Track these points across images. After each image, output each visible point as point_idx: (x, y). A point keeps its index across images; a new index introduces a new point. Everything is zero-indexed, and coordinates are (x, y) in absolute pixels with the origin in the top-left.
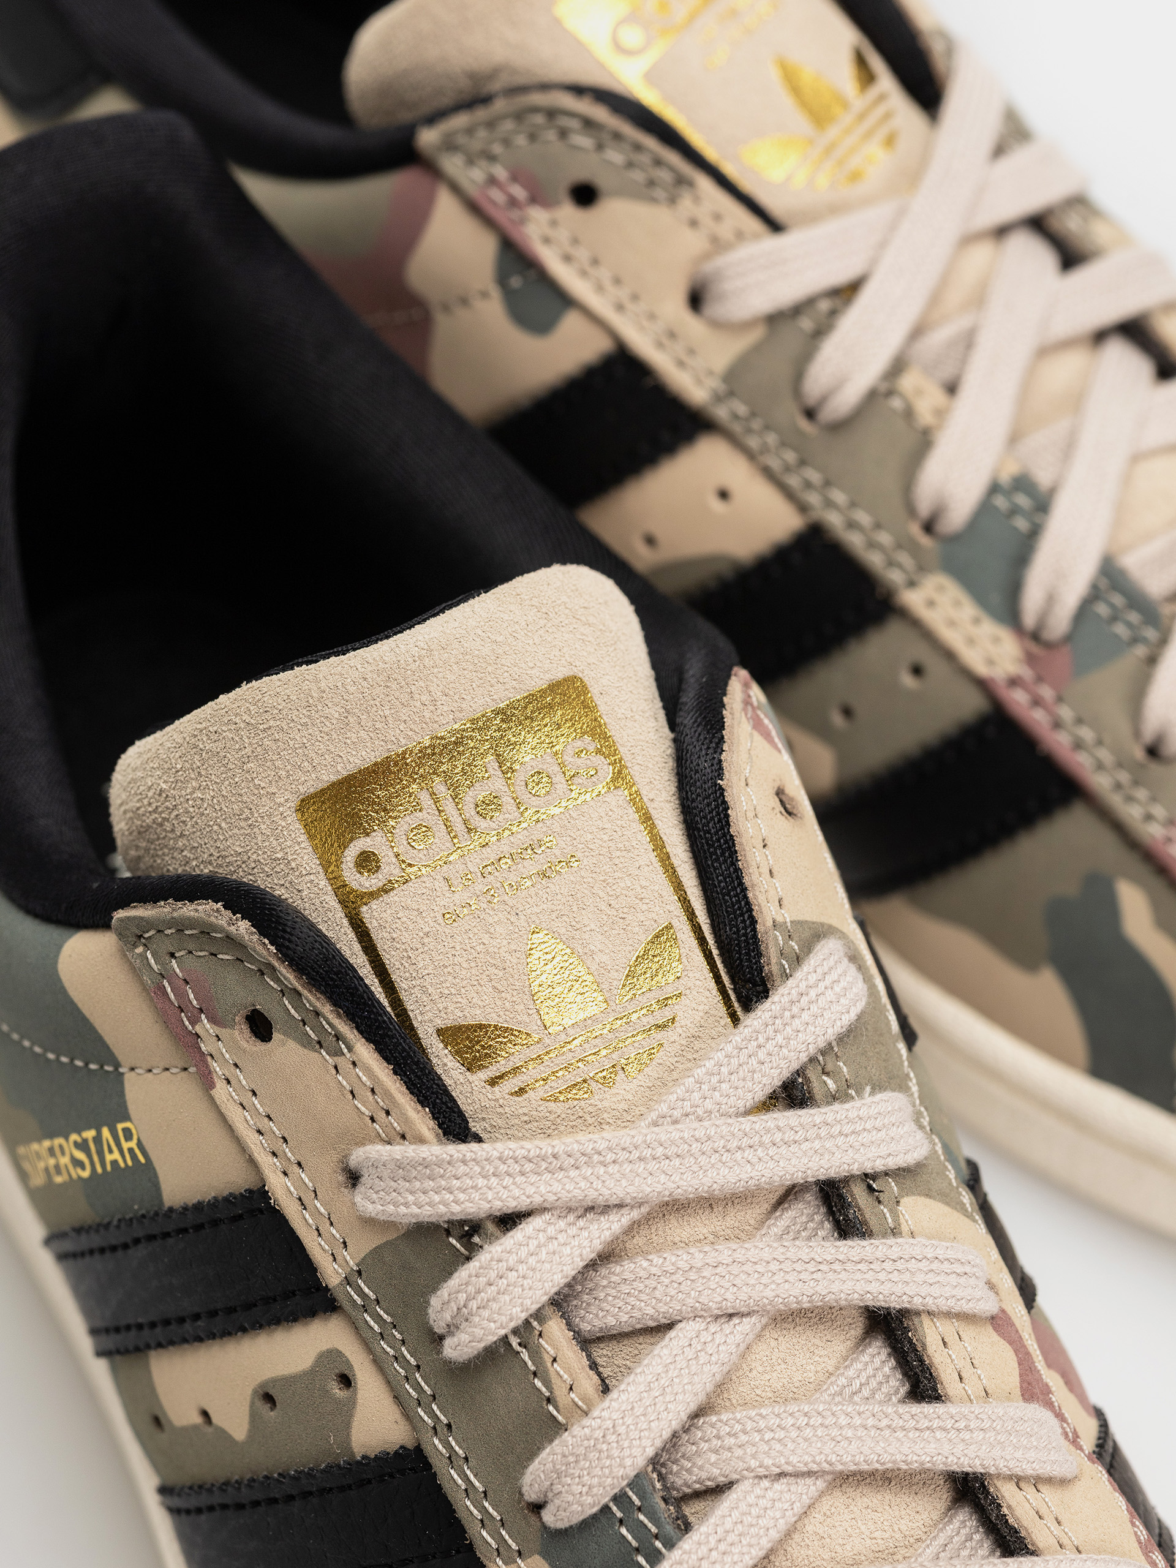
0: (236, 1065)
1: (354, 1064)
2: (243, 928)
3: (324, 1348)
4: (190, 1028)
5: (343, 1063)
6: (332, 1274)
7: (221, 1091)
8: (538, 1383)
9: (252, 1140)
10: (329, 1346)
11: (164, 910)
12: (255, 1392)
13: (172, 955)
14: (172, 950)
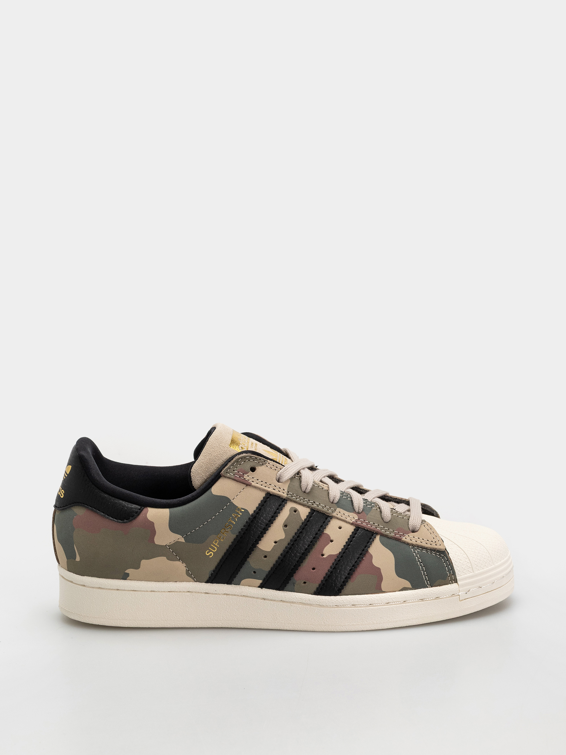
0: (253, 478)
1: (269, 463)
2: (244, 454)
3: (290, 509)
4: (243, 478)
5: (267, 464)
6: (285, 495)
7: (253, 484)
8: (320, 487)
9: (263, 487)
10: (290, 508)
11: (230, 464)
12: (283, 526)
13: (234, 470)
14: (233, 470)
